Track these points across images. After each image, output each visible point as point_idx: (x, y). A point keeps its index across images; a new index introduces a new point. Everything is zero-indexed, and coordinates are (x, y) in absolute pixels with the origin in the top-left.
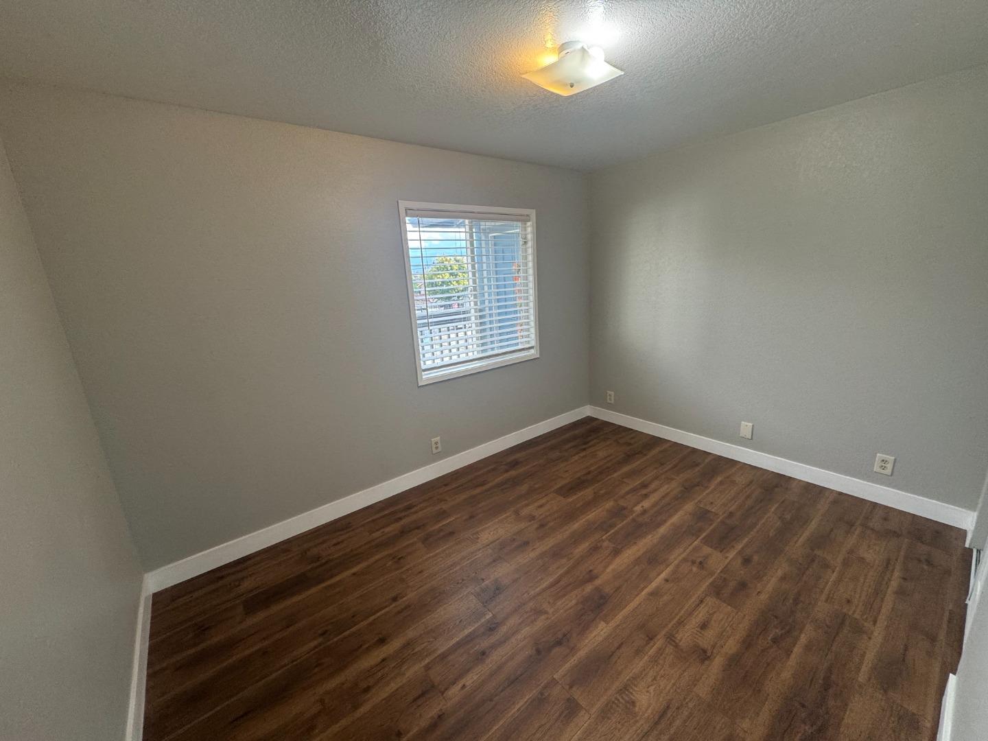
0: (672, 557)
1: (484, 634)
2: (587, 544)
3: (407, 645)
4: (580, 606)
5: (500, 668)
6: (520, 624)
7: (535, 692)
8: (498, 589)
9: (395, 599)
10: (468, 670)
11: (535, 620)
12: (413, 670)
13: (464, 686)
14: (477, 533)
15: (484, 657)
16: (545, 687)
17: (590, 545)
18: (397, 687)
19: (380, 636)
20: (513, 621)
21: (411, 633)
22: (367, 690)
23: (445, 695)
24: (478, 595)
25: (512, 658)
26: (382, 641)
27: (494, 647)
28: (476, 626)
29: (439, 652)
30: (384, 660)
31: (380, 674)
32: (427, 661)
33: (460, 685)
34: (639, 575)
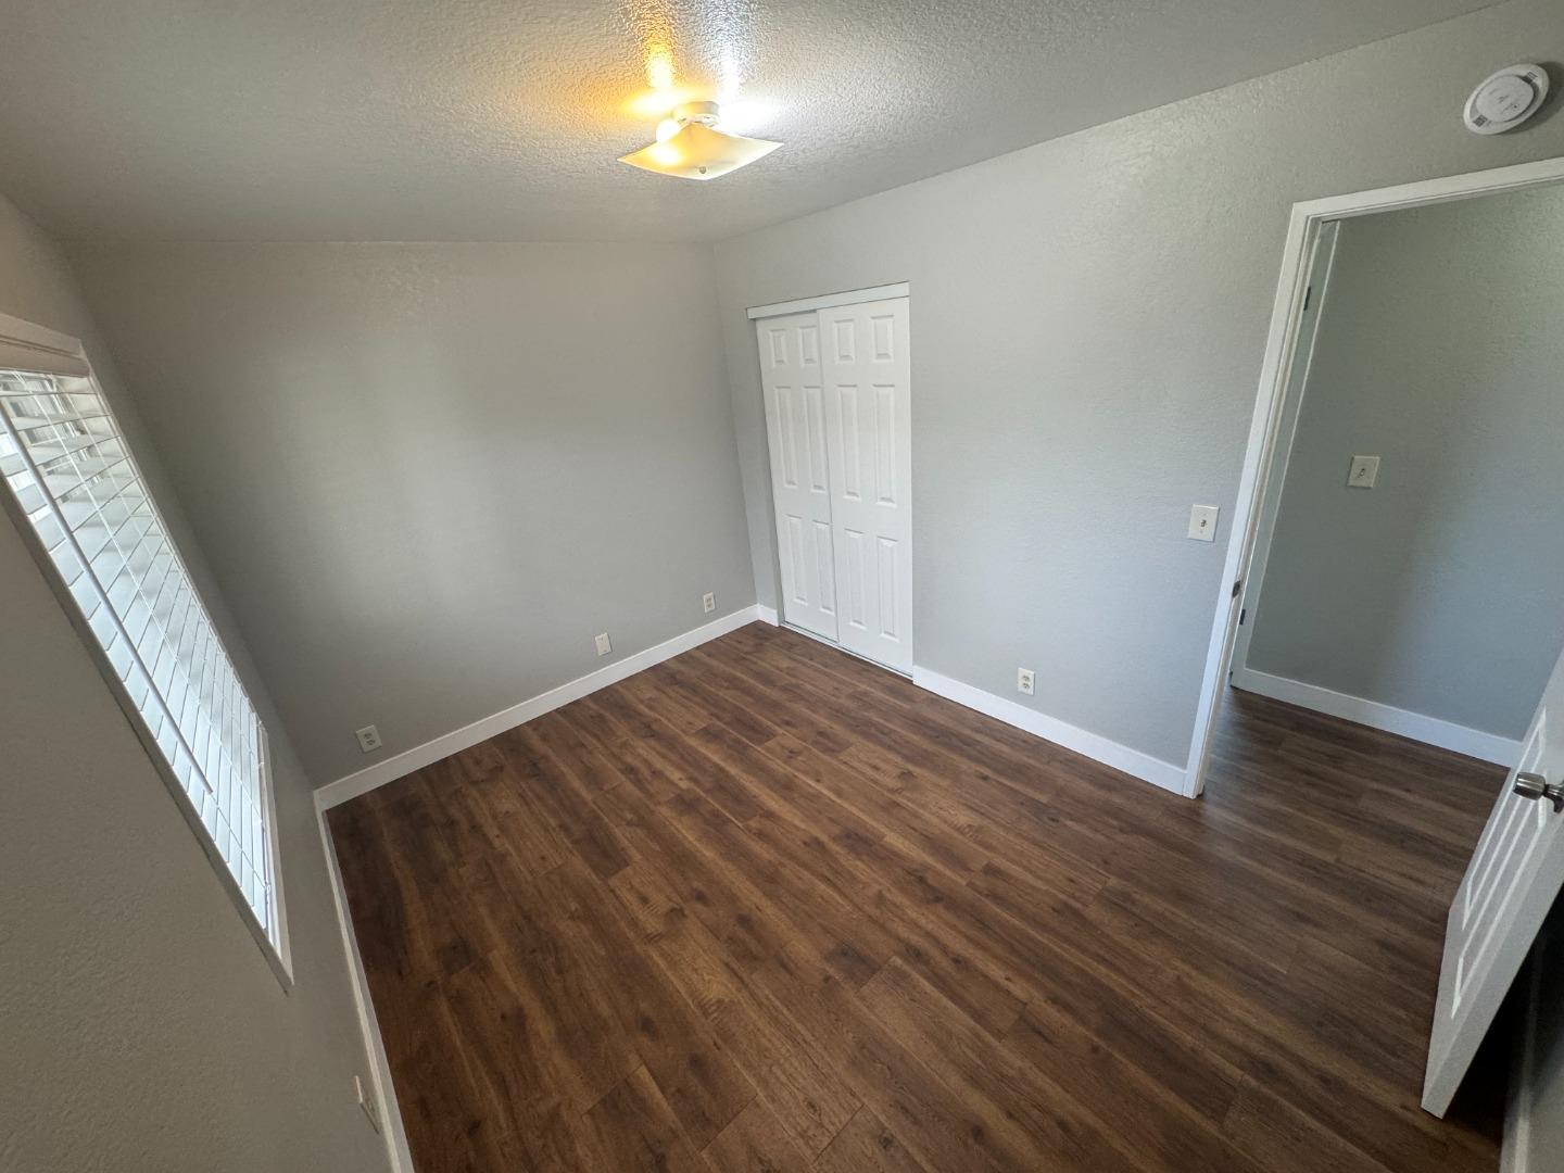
0: (781, 770)
1: (927, 963)
2: (753, 843)
3: (974, 1080)
4: (865, 857)
5: (970, 940)
6: (902, 920)
7: (987, 902)
8: (845, 954)
9: (887, 1143)
10: (985, 976)
11: (895, 904)
12: (1012, 1058)
13: (1007, 979)
14: (701, 1006)
15: (960, 959)
16: (980, 893)
17: (753, 840)
18: (1041, 1074)
19: (971, 1141)
20: (902, 931)
21: (953, 1081)
22: (1063, 1125)
23: (1025, 1001)
24: (860, 984)
25: (954, 927)
26: (979, 1132)
27: (944, 949)
28: (918, 976)
29: (973, 1023)
30: (1010, 1115)
31: (1035, 1113)
32: (989, 1038)
33: (1006, 982)
34: (812, 801)
